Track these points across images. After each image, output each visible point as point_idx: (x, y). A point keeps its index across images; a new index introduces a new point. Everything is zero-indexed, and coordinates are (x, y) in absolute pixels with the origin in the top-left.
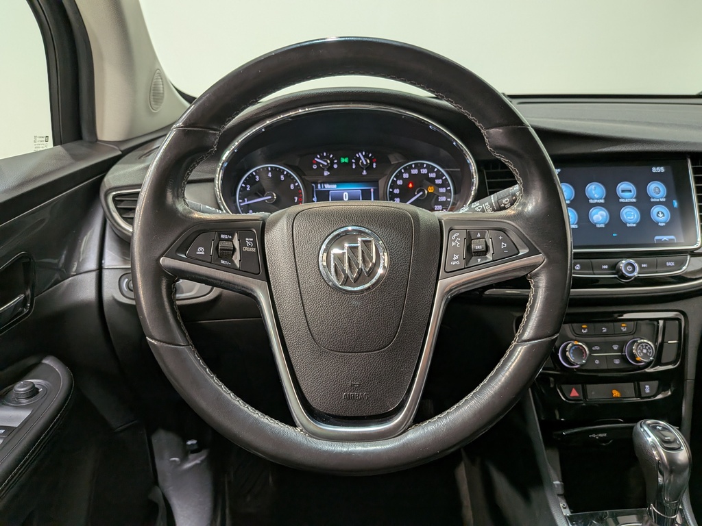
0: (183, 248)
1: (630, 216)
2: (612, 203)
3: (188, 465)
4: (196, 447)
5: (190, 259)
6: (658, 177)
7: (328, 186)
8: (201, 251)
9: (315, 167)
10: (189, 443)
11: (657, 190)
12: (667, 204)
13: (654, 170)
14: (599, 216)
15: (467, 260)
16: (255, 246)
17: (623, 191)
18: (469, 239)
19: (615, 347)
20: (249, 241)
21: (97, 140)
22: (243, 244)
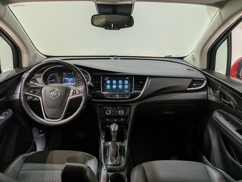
0: (28, 91)
1: (120, 87)
2: (117, 84)
3: (40, 136)
4: (42, 132)
5: (30, 93)
6: (127, 80)
7: (66, 78)
8: (31, 92)
9: (63, 75)
10: (41, 131)
11: (126, 82)
12: (128, 85)
13: (127, 78)
14: (114, 87)
15: (73, 94)
16: (40, 91)
17: (120, 82)
18: (74, 91)
19: (117, 112)
20: (39, 90)
21: (22, 67)
22: (38, 91)
